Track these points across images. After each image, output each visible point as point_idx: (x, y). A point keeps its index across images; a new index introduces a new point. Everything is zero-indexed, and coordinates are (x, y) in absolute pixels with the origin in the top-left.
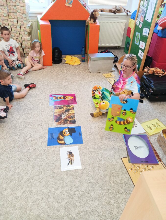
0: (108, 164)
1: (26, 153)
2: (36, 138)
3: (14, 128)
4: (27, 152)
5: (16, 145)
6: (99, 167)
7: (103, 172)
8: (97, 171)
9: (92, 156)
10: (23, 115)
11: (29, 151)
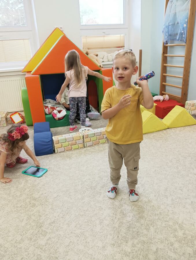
0: (191, 233)
1: (46, 245)
2: (55, 218)
3: (15, 210)
4: (47, 243)
5: (24, 237)
6: (180, 242)
7: (189, 248)
8: (179, 248)
9: (158, 227)
10: (26, 189)
11: (49, 242)
